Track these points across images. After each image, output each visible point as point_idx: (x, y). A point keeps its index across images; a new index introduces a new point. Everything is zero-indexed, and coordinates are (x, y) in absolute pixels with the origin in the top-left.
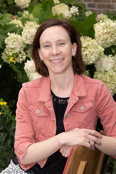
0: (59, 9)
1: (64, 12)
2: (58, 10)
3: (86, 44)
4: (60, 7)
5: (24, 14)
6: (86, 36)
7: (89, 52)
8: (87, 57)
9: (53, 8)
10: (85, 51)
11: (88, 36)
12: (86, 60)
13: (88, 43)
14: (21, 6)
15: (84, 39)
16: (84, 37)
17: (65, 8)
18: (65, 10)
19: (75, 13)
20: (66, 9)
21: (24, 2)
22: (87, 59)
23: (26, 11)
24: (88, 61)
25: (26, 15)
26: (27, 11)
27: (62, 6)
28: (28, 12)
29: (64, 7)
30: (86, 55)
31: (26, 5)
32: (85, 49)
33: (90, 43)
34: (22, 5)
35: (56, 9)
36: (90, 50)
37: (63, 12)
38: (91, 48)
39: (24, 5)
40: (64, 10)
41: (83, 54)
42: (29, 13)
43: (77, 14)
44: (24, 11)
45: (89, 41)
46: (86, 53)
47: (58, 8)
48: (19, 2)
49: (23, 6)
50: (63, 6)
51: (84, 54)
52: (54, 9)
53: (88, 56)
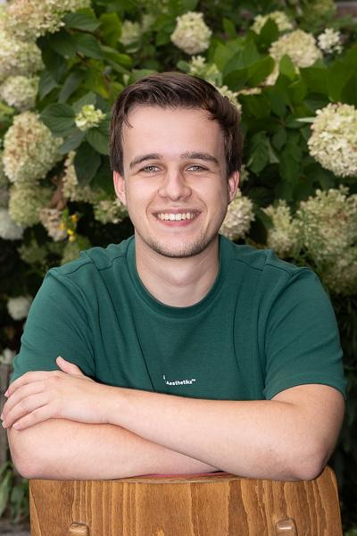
0: (290, 46)
1: (304, 53)
2: (288, 50)
3: (338, 124)
4: (294, 40)
5: (194, 66)
6: (339, 104)
7: (349, 142)
8: (343, 156)
9: (274, 44)
10: (335, 142)
11: (343, 103)
12: (342, 164)
13: (344, 119)
14: (188, 48)
15: (333, 111)
16: (335, 106)
17: (306, 42)
18: (306, 48)
19: (332, 47)
20: (308, 44)
21: (194, 39)
22: (343, 162)
23: (196, 58)
24: (346, 165)
25: (199, 69)
26: (199, 58)
27: (297, 37)
28: (203, 59)
29: (303, 40)
30: (340, 150)
31: (197, 44)
32: (337, 136)
33: (350, 119)
34: (187, 45)
35: (281, 48)
36: (350, 136)
37: (299, 53)
38: (352, 132)
39: (192, 45)
40: (302, 49)
41: (331, 149)
42: (205, 62)
43: (337, 51)
44: (193, 58)
45: (347, 115)
46: (338, 147)
47: (288, 43)
48: (181, 39)
49: (191, 48)
50: (301, 36)
51: (335, 148)
52: (277, 46)
53: (344, 152)
